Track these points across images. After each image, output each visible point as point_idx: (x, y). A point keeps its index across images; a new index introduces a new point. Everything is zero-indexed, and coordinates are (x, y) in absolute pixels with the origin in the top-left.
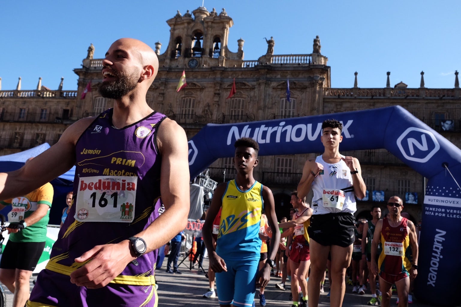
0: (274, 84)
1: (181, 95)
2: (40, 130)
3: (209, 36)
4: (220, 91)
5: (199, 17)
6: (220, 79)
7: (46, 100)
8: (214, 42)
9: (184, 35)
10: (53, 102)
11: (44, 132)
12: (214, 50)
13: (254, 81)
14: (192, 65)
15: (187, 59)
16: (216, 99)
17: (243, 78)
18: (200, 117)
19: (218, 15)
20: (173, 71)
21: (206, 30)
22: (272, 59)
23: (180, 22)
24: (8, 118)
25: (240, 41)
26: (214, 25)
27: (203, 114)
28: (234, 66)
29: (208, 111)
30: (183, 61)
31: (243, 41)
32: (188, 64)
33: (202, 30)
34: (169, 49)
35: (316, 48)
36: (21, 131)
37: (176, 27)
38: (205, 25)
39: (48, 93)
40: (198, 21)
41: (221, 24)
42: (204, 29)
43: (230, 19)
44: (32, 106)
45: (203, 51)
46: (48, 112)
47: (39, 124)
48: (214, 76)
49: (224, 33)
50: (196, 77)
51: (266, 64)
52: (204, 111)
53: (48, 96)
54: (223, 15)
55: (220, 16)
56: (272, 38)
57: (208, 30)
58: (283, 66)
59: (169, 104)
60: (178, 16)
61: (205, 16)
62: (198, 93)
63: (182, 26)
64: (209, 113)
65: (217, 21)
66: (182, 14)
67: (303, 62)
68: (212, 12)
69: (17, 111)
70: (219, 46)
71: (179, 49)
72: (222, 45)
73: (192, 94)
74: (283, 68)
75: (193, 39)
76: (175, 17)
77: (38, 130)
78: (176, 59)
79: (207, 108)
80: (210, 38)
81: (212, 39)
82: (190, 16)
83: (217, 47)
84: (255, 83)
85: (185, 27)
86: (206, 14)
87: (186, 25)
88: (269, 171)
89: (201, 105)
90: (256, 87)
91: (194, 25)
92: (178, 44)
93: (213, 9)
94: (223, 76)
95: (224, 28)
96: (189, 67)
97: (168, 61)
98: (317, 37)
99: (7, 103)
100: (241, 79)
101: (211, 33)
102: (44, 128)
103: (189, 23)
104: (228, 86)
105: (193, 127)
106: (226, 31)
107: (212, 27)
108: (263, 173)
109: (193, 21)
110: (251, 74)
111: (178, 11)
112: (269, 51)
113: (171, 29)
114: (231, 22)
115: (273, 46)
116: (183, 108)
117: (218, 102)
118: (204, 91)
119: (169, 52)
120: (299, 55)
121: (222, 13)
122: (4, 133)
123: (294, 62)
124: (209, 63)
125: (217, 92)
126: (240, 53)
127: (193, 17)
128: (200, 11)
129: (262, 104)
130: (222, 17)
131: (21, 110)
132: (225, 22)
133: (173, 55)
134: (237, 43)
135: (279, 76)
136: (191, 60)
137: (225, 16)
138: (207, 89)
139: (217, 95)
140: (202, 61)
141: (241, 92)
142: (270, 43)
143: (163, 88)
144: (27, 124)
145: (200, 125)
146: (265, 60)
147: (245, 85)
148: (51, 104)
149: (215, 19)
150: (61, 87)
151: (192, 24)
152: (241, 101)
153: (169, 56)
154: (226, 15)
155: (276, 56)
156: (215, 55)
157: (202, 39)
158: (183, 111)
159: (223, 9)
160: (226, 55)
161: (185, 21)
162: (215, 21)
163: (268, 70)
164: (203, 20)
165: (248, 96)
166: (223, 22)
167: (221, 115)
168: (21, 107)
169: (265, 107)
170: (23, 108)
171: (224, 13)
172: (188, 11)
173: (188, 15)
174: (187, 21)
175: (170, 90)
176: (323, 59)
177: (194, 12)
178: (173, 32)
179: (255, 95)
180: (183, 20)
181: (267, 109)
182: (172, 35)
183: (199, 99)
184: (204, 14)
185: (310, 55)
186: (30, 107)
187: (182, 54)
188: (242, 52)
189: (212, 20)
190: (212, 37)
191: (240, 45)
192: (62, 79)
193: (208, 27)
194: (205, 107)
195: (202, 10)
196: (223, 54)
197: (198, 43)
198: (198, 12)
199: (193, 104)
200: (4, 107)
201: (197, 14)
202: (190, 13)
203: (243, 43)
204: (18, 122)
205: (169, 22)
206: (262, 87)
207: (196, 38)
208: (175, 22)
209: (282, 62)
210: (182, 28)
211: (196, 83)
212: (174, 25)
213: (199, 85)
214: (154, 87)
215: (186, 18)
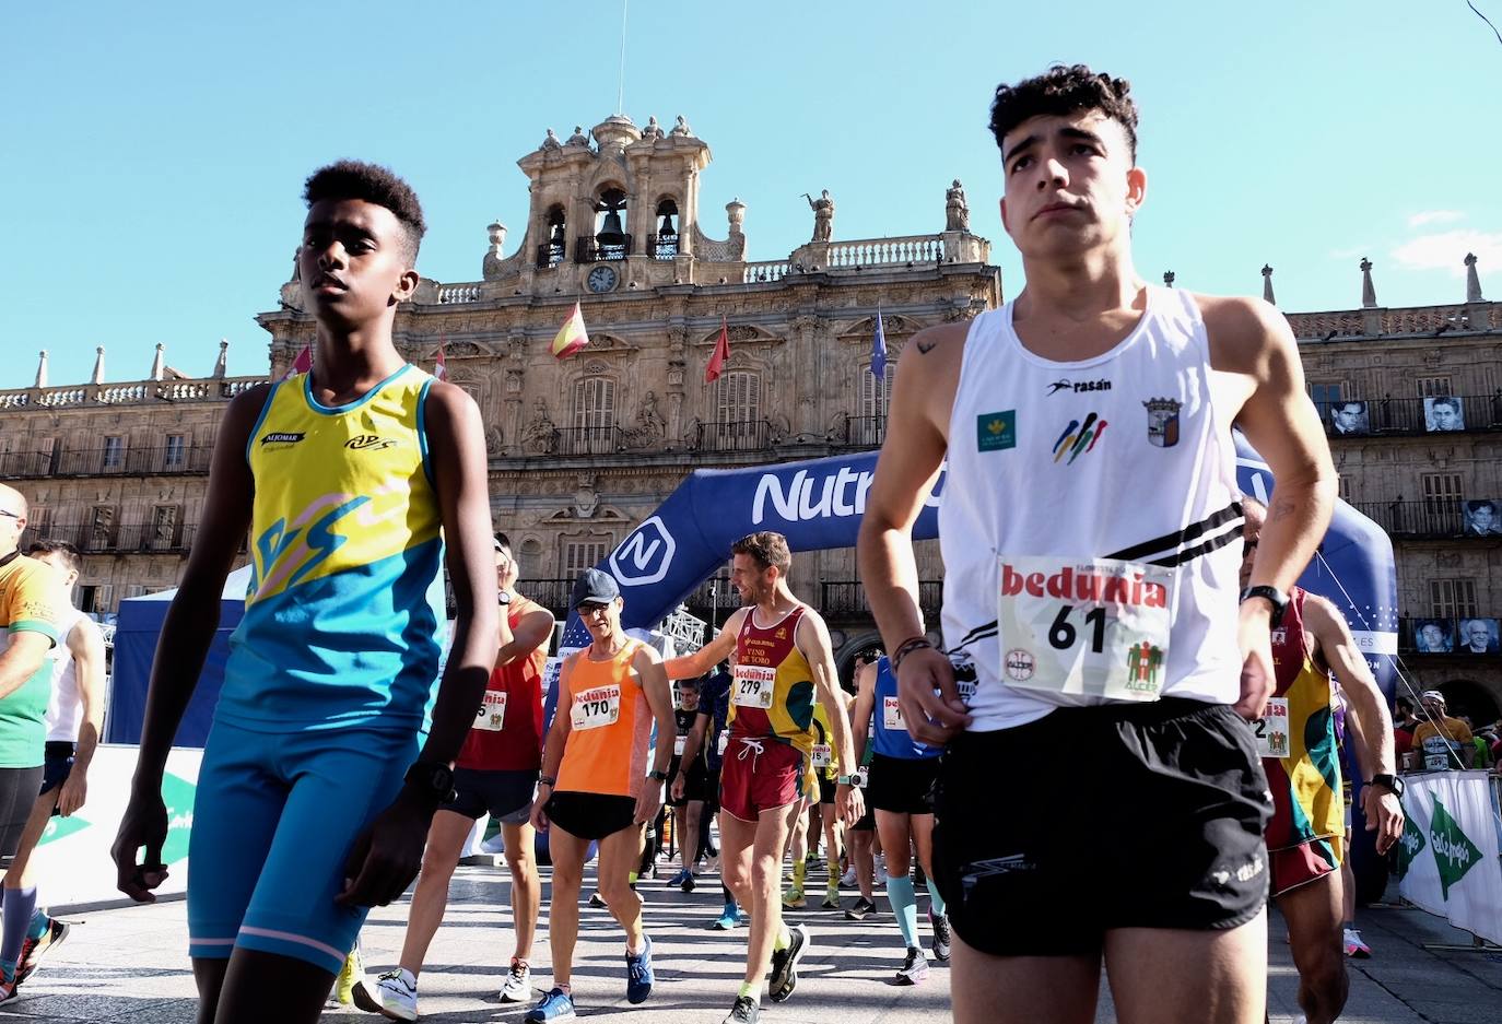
0: (840, 326)
1: (571, 373)
2: (165, 498)
3: (644, 198)
4: (686, 356)
5: (612, 145)
6: (682, 320)
7: (180, 407)
8: (658, 214)
9: (571, 198)
10: (201, 412)
11: (179, 502)
12: (661, 236)
13: (782, 321)
14: (598, 283)
15: (583, 268)
16: (676, 379)
17: (748, 315)
18: (630, 434)
19: (666, 135)
20: (545, 304)
21: (634, 180)
22: (829, 254)
23: (557, 161)
24: (73, 466)
25: (732, 207)
26: (656, 165)
27: (640, 425)
28: (722, 281)
29: (654, 414)
30: (571, 273)
31: (742, 206)
32: (588, 281)
33: (624, 182)
34: (530, 240)
35: (955, 216)
36: (112, 503)
37: (547, 177)
38: (631, 166)
39: (185, 387)
40: (610, 158)
41: (677, 163)
42: (628, 180)
43: (703, 146)
44: (143, 427)
45: (627, 242)
46: (187, 443)
47: (162, 480)
48: (665, 313)
49: (686, 186)
50: (613, 320)
51: (814, 269)
52: (641, 416)
53: (184, 395)
54: (682, 135)
55: (672, 138)
56: (825, 192)
57: (638, 181)
58: (862, 272)
59: (540, 401)
60: (550, 145)
61: (629, 141)
62: (622, 364)
63: (564, 174)
64: (657, 421)
65: (665, 154)
66: (561, 140)
67: (918, 258)
68: (648, 130)
69: (99, 445)
70: (675, 226)
71: (560, 241)
72: (682, 222)
73: (604, 367)
74: (862, 280)
75: (598, 208)
76: (542, 149)
77: (161, 497)
78: (553, 269)
79: (649, 407)
80: (647, 204)
81: (653, 207)
82: (585, 143)
83: (667, 230)
84: (784, 327)
85: (571, 176)
86: (632, 136)
87: (575, 169)
88: (839, 580)
89: (631, 400)
90: (787, 337)
91: (599, 168)
92: (556, 226)
93: (651, 121)
94: (691, 310)
95: (684, 173)
96: (591, 290)
97: (528, 276)
98: (956, 184)
99: (68, 423)
100: (742, 316)
101: (648, 191)
102: (179, 490)
103: (583, 164)
104: (706, 340)
105: (613, 464)
106: (690, 181)
107: (649, 172)
108: (825, 585)
109: (594, 156)
110: (772, 302)
111: (549, 131)
112: (821, 233)
113: (533, 182)
114: (703, 153)
115: (830, 217)
116: (580, 408)
117: (680, 386)
118: (639, 356)
119: (531, 251)
120: (907, 239)
121: (677, 129)
122: (63, 510)
123: (894, 259)
124: (648, 277)
125: (677, 358)
126: (737, 241)
127: (593, 144)
128: (614, 127)
129: (808, 385)
130: (678, 142)
131: (109, 440)
132: (686, 154)
133: (542, 258)
134: (726, 214)
135: (853, 303)
136: (595, 270)
137: (685, 138)
138: (645, 351)
139: (676, 368)
140: (627, 271)
141: (745, 356)
142: (820, 207)
143: (520, 356)
144: (129, 480)
145: (631, 456)
146: (811, 257)
147: (756, 333)
148: (194, 419)
149: (657, 147)
150: (221, 369)
151: (593, 167)
152: (748, 381)
153: (530, 261)
154: (689, 135)
155: (840, 244)
156: (666, 252)
157: (624, 207)
158: (580, 417)
159: (680, 119)
160: (696, 250)
161: (572, 159)
162: (659, 154)
163: (821, 286)
164: (622, 152)
165: (766, 364)
166: (680, 157)
167: (692, 426)
168: (108, 433)
169: (818, 393)
170: (116, 436)
171: (682, 130)
172: (578, 130)
173: (578, 141)
174: (577, 157)
175: (538, 360)
176: (975, 244)
177: (597, 133)
178: (537, 191)
179: (788, 360)
180: (566, 156)
181: (823, 400)
182: (536, 198)
183: (624, 381)
184: (626, 134)
185: (939, 237)
186: (135, 431)
187: (567, 255)
188: (743, 237)
189: (650, 153)
190: (653, 200)
191: (733, 219)
192: (224, 345)
193: (638, 171)
194: (644, 404)
195: (618, 124)
196: (688, 247)
197: (613, 220)
198: (607, 132)
199: (609, 395)
200: (59, 435)
201: (604, 137)
202: (584, 133)
203: (741, 212)
204: (101, 476)
205: (526, 164)
206: (807, 336)
207: (605, 205)
208: (544, 162)
209: (860, 262)
210: (564, 179)
211: (613, 336)
212: (541, 172)
213: (624, 341)
214: (492, 354)
215: (573, 150)
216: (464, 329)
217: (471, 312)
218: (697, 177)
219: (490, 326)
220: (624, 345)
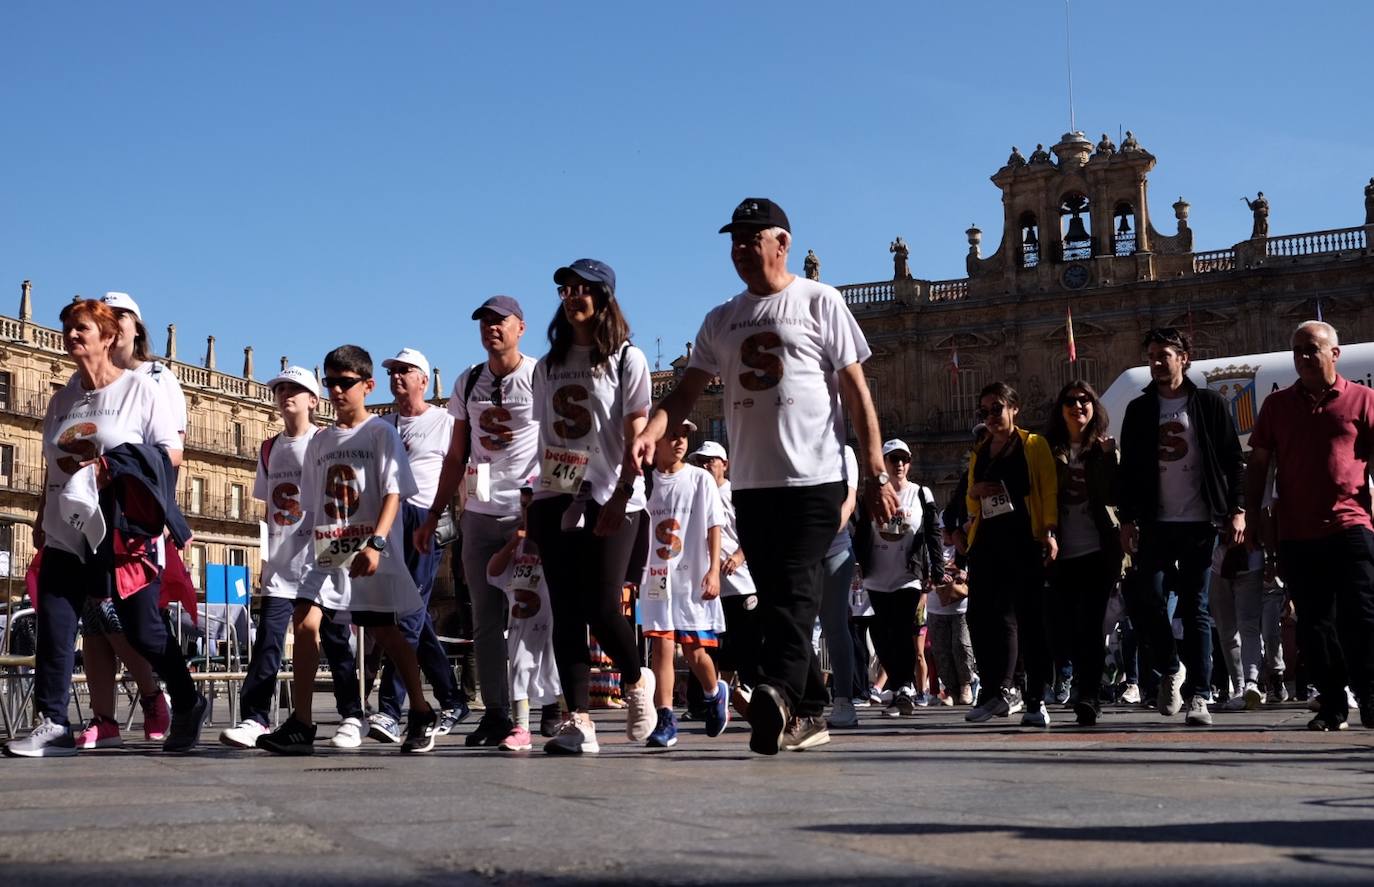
0: (1281, 307)
1: (1058, 355)
3: (1104, 205)
5: (1072, 161)
6: (1148, 309)
8: (1115, 215)
9: (1041, 208)
13: (1233, 304)
14: (1073, 279)
15: (1058, 268)
17: (1204, 301)
19: (1117, 149)
20: (1031, 300)
21: (1093, 190)
22: (1267, 247)
25: (1179, 207)
26: (1112, 176)
28: (1180, 274)
30: (1049, 272)
31: (1186, 205)
32: (1064, 278)
33: (1084, 190)
34: (1008, 244)
37: (1018, 189)
38: (1090, 178)
40: (1072, 171)
41: (1129, 174)
43: (1153, 158)
48: (1133, 303)
49: (1140, 192)
51: (1258, 263)
54: (1131, 147)
55: (1124, 152)
56: (1260, 194)
57: (1098, 191)
59: (1034, 379)
60: (1015, 159)
61: (1087, 156)
62: (1101, 346)
63: (1031, 186)
65: (1119, 166)
66: (1026, 156)
67: (1344, 247)
68: (1102, 145)
70: (1131, 225)
72: (1138, 223)
74: (1297, 265)
75: (1063, 213)
76: (1010, 164)
78: (1030, 267)
80: (1107, 209)
81: (1110, 209)
82: (1047, 159)
83: (1125, 228)
84: (1234, 309)
85: (1039, 190)
86: (1088, 151)
87: (1041, 182)
90: (1238, 317)
91: (1063, 181)
92: (1026, 229)
93: (1104, 137)
94: (1155, 300)
95: (1136, 181)
97: (1011, 275)
100: (1199, 302)
101: (1108, 196)
103: (1047, 179)
104: (1171, 324)
106: (1142, 188)
107: (1107, 183)
109: (1056, 170)
110: (1223, 290)
111: (1014, 149)
112: (1259, 229)
113: (1005, 194)
114: (1152, 163)
115: (1267, 215)
118: (1114, 339)
119: (1010, 253)
120: (1333, 233)
121: (1126, 144)
123: (1323, 249)
124: (1114, 272)
126: (1185, 234)
127: (1054, 159)
128: (1069, 145)
130: (1130, 157)
132: (1138, 165)
133: (1019, 256)
134: (1173, 212)
135: (1291, 287)
136: (1069, 269)
137: (1136, 152)
138: (1119, 334)
140: (1096, 268)
141: (1204, 335)
142: (1259, 208)
143: (1013, 344)
146: (1252, 251)
147: (1211, 316)
151: (1057, 179)
153: (1010, 262)
154: (1138, 148)
155: (1276, 239)
157: (1085, 210)
159: (1128, 134)
160: (1152, 247)
162: (1114, 167)
164: (1082, 166)
165: (1221, 340)
166: (1133, 168)
171: (1130, 144)
172: (1039, 147)
173: (1039, 157)
174: (1044, 174)
178: (1009, 201)
179: (1240, 336)
182: (1009, 208)
183: (1103, 359)
184: (1084, 150)
185: (1359, 229)
187: (1043, 257)
188: (1189, 231)
189: (1105, 166)
190: (1111, 202)
191: (1180, 215)
193: (1097, 182)
195: (1075, 141)
196: (1146, 245)
197: (1076, 224)
198: (1066, 148)
201: (1064, 154)
202: (1045, 150)
203: (1187, 210)
205: (998, 179)
206: (1255, 318)
207: (1069, 209)
208: (1013, 176)
209: (1295, 253)
210: (1032, 191)
211: (1092, 324)
212: (1011, 185)
213: (1101, 328)
214: (989, 343)
215: (1038, 167)
216: (962, 322)
217: (967, 309)
218: (1147, 184)
219: (984, 319)
220: (1100, 330)
